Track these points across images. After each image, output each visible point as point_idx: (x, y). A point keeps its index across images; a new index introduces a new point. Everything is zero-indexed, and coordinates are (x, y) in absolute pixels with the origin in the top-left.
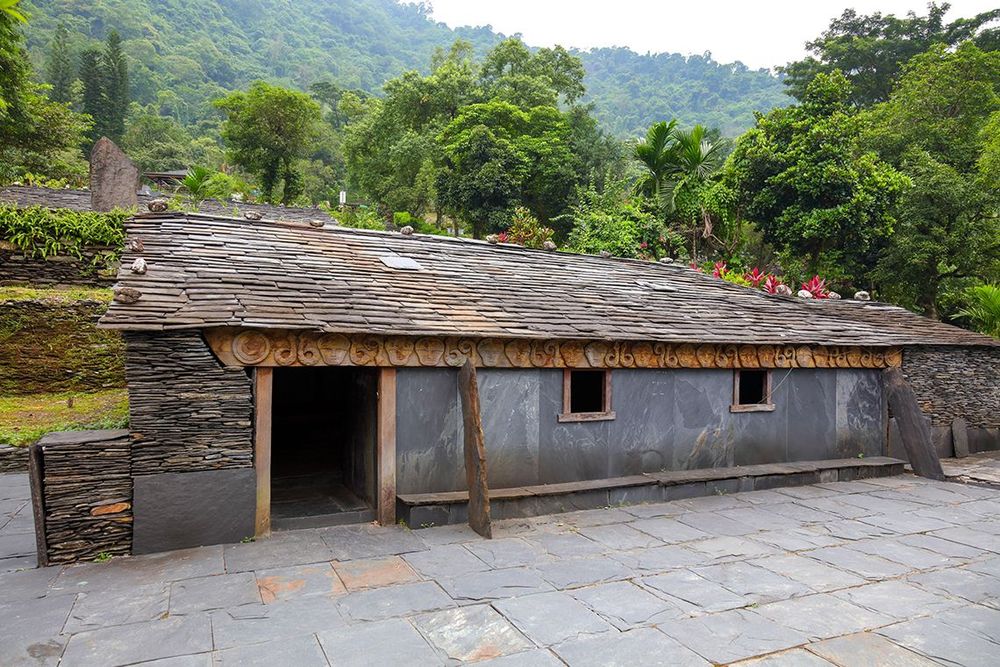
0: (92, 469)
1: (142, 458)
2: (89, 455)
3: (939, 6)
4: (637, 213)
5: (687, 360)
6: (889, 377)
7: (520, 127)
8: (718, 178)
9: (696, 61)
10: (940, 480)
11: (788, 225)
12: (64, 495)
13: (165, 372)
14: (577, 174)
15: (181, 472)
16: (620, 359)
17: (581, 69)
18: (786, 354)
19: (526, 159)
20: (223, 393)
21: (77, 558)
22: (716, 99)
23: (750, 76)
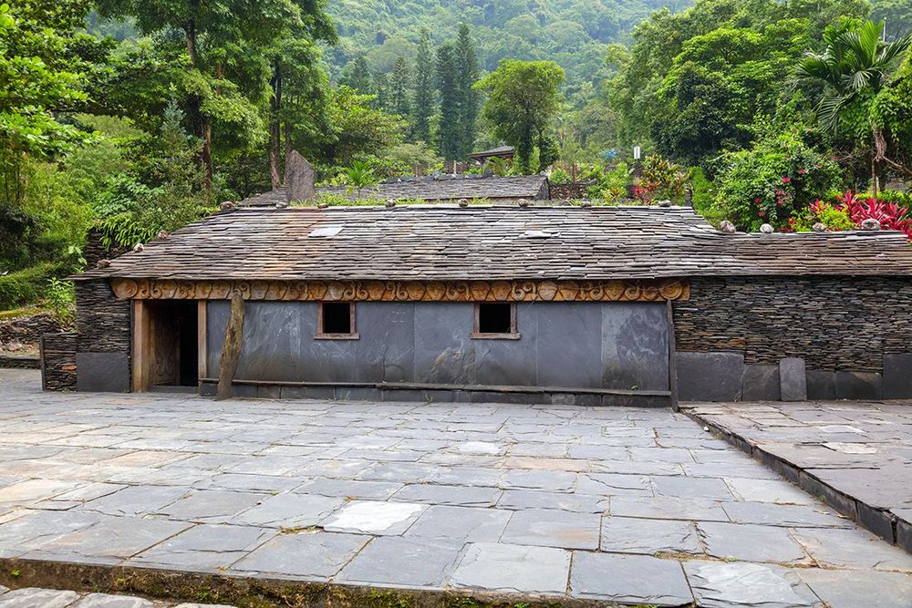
1: (81, 344)
2: (60, 341)
8: (897, 83)
12: (51, 359)
16: (357, 294)
18: (524, 288)
21: (56, 389)
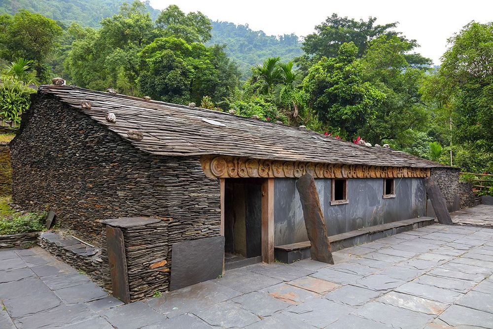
0: (150, 241)
1: (174, 233)
2: (150, 232)
3: (373, 18)
4: (263, 103)
5: (373, 174)
6: (427, 181)
7: (187, 53)
8: (301, 88)
9: (241, 28)
10: (451, 225)
11: (335, 112)
12: (138, 257)
13: (184, 181)
14: (219, 80)
15: (191, 240)
16: (352, 174)
17: (211, 26)
18: (401, 171)
19: (193, 70)
20: (209, 193)
21: (145, 296)
22: (251, 48)
23: (267, 38)
